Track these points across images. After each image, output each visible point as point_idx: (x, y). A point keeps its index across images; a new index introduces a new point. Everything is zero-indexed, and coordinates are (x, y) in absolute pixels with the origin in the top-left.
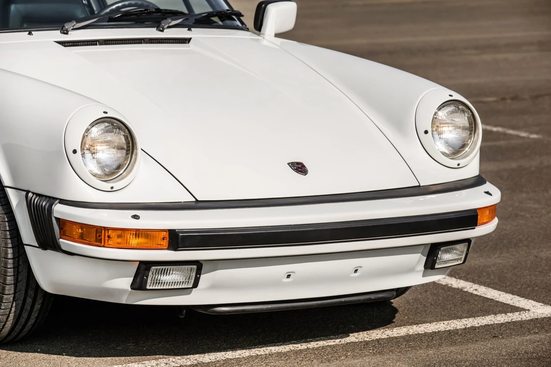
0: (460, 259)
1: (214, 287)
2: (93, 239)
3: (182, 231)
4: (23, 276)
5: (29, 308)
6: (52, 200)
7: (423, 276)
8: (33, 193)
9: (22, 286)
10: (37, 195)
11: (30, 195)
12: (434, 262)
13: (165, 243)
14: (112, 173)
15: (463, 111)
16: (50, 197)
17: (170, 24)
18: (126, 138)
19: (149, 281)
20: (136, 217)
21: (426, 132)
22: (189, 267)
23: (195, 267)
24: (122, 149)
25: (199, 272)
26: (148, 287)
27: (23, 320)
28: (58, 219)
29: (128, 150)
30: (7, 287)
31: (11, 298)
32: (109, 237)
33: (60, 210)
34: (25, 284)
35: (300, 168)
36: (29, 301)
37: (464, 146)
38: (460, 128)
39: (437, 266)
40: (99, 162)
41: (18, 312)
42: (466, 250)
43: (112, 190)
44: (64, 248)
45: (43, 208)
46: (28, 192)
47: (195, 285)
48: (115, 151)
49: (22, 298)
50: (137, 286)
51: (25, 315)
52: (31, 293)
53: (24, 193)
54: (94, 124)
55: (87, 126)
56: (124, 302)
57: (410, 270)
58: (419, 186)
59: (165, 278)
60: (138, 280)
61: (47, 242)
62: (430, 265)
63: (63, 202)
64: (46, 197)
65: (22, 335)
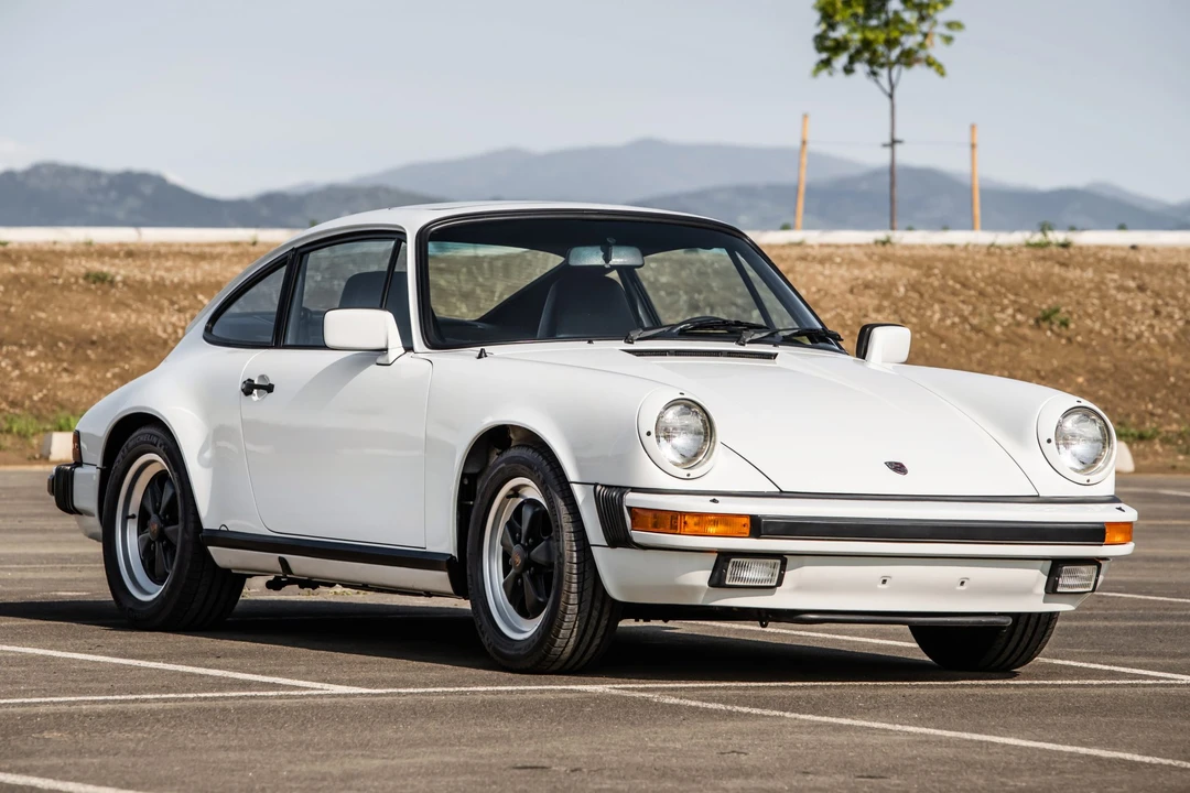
0: (1088, 586)
1: (800, 588)
2: (668, 526)
3: (765, 517)
4: (589, 583)
5: (594, 622)
6: (623, 490)
7: (1045, 601)
8: (602, 486)
9: (588, 595)
10: (607, 486)
11: (599, 488)
12: (1056, 584)
13: (747, 530)
14: (691, 459)
15: (1094, 421)
16: (620, 487)
17: (754, 338)
18: (705, 424)
19: (728, 576)
20: (714, 501)
21: (1049, 441)
22: (773, 561)
23: (779, 561)
24: (699, 433)
25: (783, 568)
26: (727, 583)
27: (587, 638)
28: (629, 508)
29: (705, 437)
30: (572, 596)
31: (576, 608)
32: (685, 523)
33: (632, 499)
34: (591, 593)
35: (899, 468)
36: (595, 613)
37: (1095, 461)
38: (1089, 439)
39: (1059, 590)
40: (674, 448)
41: (583, 627)
42: (1095, 574)
43: (688, 478)
44: (636, 540)
45: (613, 499)
46: (596, 485)
47: (780, 583)
48: (691, 436)
49: (588, 610)
50: (715, 581)
51: (590, 632)
52: (597, 604)
53: (592, 487)
54: (668, 407)
55: (660, 408)
56: (700, 603)
57: (1027, 591)
58: (1038, 496)
59: (746, 574)
60: (717, 574)
61: (618, 538)
62: (1051, 589)
63: (635, 490)
64: (616, 487)
65: (586, 659)
